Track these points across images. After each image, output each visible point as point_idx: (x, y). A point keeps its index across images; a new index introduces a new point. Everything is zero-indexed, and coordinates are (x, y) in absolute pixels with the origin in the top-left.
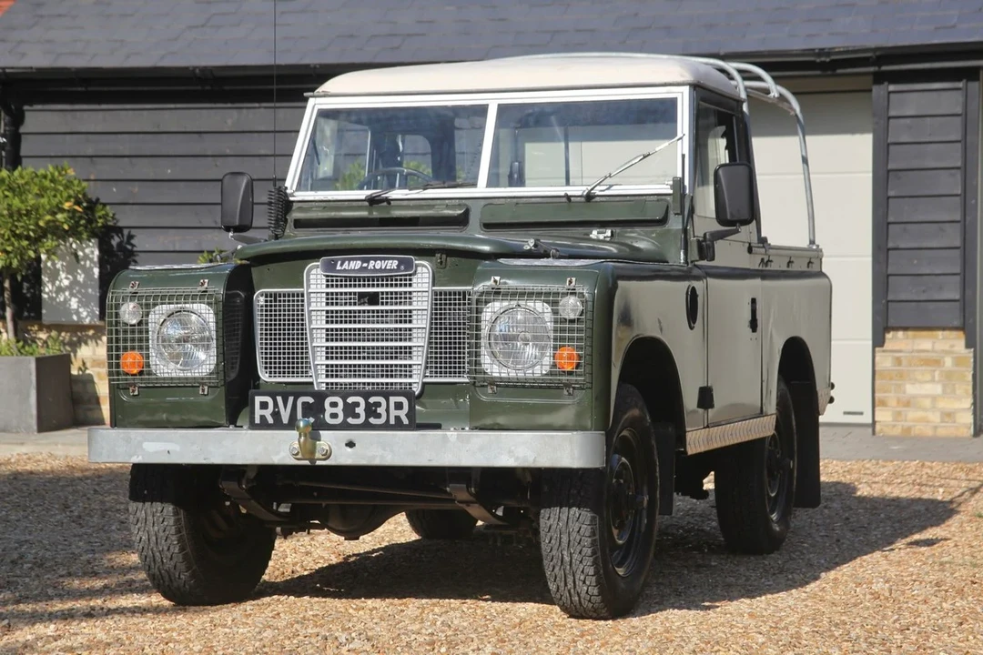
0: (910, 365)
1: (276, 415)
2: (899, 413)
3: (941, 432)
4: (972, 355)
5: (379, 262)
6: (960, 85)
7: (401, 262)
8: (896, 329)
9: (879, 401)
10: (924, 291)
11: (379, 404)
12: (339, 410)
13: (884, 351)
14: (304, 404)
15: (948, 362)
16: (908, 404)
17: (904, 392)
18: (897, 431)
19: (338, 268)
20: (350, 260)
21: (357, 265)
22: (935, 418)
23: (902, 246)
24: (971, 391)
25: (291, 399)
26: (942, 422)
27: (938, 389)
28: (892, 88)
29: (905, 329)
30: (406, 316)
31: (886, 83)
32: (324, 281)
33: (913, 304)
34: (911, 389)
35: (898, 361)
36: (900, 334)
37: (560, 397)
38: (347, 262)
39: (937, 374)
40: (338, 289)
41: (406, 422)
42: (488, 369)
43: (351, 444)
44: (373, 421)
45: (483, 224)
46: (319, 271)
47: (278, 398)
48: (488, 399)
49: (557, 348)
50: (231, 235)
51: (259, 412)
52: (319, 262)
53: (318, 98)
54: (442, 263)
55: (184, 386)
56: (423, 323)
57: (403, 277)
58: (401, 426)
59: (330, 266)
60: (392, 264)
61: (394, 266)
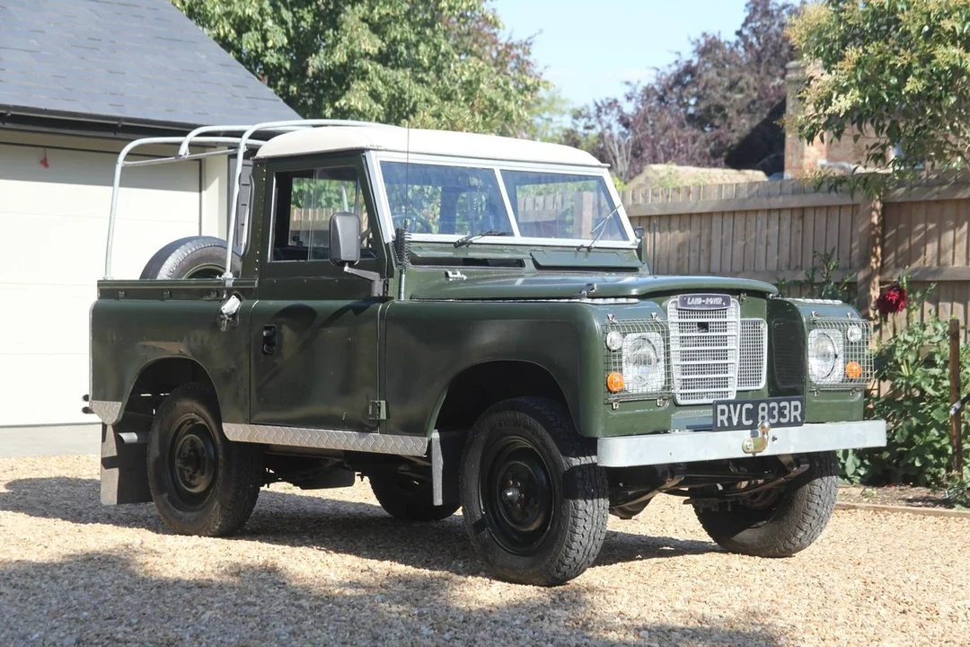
1: (730, 419)
5: (711, 299)
7: (723, 297)
11: (785, 408)
12: (765, 413)
14: (747, 409)
19: (689, 303)
20: (695, 297)
21: (699, 301)
25: (739, 406)
30: (724, 340)
32: (677, 314)
37: (846, 398)
38: (693, 299)
40: (686, 320)
41: (799, 420)
42: (813, 379)
43: (774, 439)
44: (782, 420)
45: (538, 266)
46: (674, 306)
47: (732, 406)
48: (816, 401)
49: (846, 362)
50: (346, 269)
51: (720, 418)
52: (677, 298)
53: (378, 152)
54: (742, 300)
55: (648, 400)
56: (734, 345)
57: (722, 310)
58: (796, 423)
59: (684, 302)
60: (718, 301)
61: (720, 303)
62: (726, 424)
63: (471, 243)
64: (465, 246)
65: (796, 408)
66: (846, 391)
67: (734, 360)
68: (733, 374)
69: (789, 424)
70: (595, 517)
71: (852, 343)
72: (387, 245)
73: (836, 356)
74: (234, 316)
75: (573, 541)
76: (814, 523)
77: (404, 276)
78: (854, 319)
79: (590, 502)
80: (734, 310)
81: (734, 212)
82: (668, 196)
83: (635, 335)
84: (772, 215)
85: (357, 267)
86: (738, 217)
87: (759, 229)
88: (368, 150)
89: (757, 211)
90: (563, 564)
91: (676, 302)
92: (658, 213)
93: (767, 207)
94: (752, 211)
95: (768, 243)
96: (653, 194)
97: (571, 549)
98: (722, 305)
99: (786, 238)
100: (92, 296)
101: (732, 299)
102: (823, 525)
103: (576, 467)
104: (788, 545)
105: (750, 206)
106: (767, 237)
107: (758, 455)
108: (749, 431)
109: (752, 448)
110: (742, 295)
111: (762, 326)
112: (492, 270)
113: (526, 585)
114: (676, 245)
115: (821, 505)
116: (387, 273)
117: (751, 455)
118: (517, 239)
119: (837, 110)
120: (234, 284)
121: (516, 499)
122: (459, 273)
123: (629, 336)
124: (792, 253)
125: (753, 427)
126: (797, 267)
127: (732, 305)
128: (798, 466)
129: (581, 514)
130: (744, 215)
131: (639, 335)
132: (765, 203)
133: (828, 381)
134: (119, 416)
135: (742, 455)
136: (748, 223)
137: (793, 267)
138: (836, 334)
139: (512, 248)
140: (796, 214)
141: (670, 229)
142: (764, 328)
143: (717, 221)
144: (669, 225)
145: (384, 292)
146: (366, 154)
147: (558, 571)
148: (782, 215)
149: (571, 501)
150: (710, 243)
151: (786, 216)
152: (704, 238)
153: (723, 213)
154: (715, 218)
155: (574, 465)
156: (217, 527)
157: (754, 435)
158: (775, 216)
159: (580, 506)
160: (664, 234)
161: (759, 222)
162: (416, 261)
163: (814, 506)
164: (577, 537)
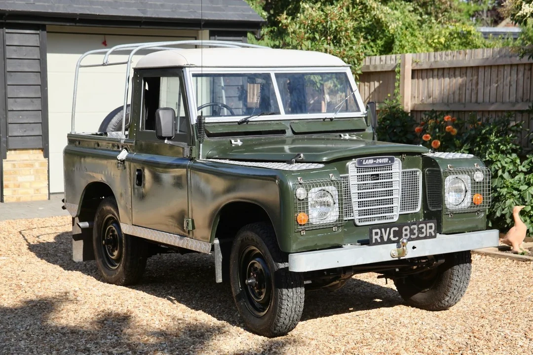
0: (20, 168)
1: (382, 237)
2: (15, 191)
3: (34, 199)
4: (47, 161)
5: (380, 159)
6: (38, 32)
7: (389, 158)
8: (11, 150)
9: (5, 186)
10: (25, 131)
11: (422, 228)
12: (408, 232)
13: (7, 161)
14: (394, 231)
15: (37, 165)
16: (19, 186)
17: (17, 181)
18: (14, 200)
19: (364, 163)
20: (368, 159)
21: (371, 161)
22: (32, 192)
23: (14, 109)
24: (47, 178)
25: (388, 229)
26: (35, 194)
27: (32, 178)
28: (7, 31)
29: (15, 150)
30: (390, 184)
31: (4, 28)
32: (356, 170)
33: (20, 137)
34: (20, 179)
35: (14, 165)
36: (13, 152)
37: (473, 217)
38: (367, 160)
39: (32, 170)
40: (362, 174)
41: (433, 234)
42: (448, 207)
43: (414, 248)
44: (421, 236)
45: (294, 133)
46: (354, 165)
47: (383, 230)
48: (450, 220)
49: (473, 195)
50: (166, 141)
51: (374, 237)
52: (354, 161)
53: (190, 68)
54: (403, 159)
55: (327, 228)
56: (397, 187)
57: (388, 166)
58: (431, 237)
59: (360, 163)
60: (386, 160)
61: (387, 161)
62: (379, 241)
63: (249, 121)
64: (245, 123)
65: (431, 227)
66: (473, 212)
67: (397, 196)
68: (397, 204)
69: (426, 238)
70: (294, 298)
71: (477, 183)
72: (192, 126)
73: (466, 191)
74: (123, 161)
75: (281, 313)
76: (455, 292)
77: (201, 145)
78: (479, 167)
79: (290, 290)
80: (398, 165)
81: (491, 66)
82: (454, 56)
83: (317, 189)
84: (513, 68)
85: (174, 140)
86: (493, 69)
87: (505, 77)
88: (185, 67)
89: (504, 65)
90: (277, 326)
91: (355, 163)
92: (448, 66)
93: (510, 63)
94: (502, 65)
95: (510, 85)
96: (445, 54)
97: (280, 317)
98: (388, 163)
99: (521, 82)
100: (65, 143)
101: (395, 159)
102: (462, 293)
103: (281, 269)
104: (440, 304)
105: (500, 62)
106: (510, 82)
107: (402, 258)
108: (396, 244)
109: (396, 254)
110: (403, 155)
111: (418, 173)
112: (263, 137)
113: (260, 335)
114: (458, 87)
115: (459, 281)
116: (191, 143)
117: (397, 259)
118: (283, 116)
119: (525, 14)
120: (124, 142)
121: (254, 284)
122: (239, 141)
123: (313, 190)
124: (525, 92)
125: (397, 242)
126: (527, 100)
127: (396, 162)
128: (437, 261)
129: (284, 297)
130: (497, 67)
131: (320, 188)
132: (508, 61)
133: (460, 207)
134: (78, 212)
135: (390, 259)
136: (499, 73)
137: (525, 100)
138: (466, 177)
139: (278, 122)
140: (527, 67)
141: (455, 77)
142: (420, 174)
143: (481, 71)
144: (454, 74)
145: (190, 155)
146: (184, 70)
147: (275, 330)
148: (519, 67)
149: (279, 290)
150: (477, 84)
151: (521, 69)
152: (474, 82)
153: (485, 67)
154: (480, 69)
155: (280, 267)
156: (123, 281)
157: (399, 247)
158: (515, 68)
159: (284, 293)
160: (452, 79)
161: (505, 72)
162: (210, 135)
163: (454, 282)
164: (283, 311)
